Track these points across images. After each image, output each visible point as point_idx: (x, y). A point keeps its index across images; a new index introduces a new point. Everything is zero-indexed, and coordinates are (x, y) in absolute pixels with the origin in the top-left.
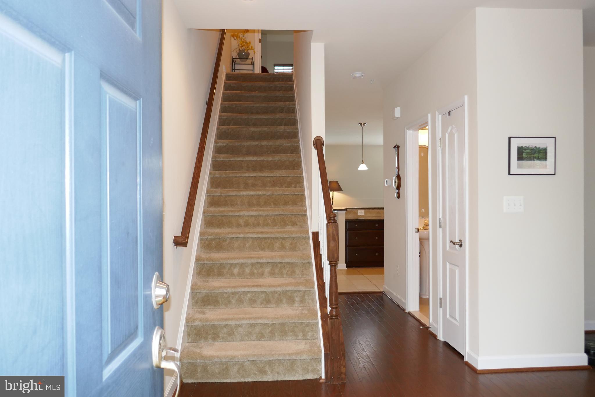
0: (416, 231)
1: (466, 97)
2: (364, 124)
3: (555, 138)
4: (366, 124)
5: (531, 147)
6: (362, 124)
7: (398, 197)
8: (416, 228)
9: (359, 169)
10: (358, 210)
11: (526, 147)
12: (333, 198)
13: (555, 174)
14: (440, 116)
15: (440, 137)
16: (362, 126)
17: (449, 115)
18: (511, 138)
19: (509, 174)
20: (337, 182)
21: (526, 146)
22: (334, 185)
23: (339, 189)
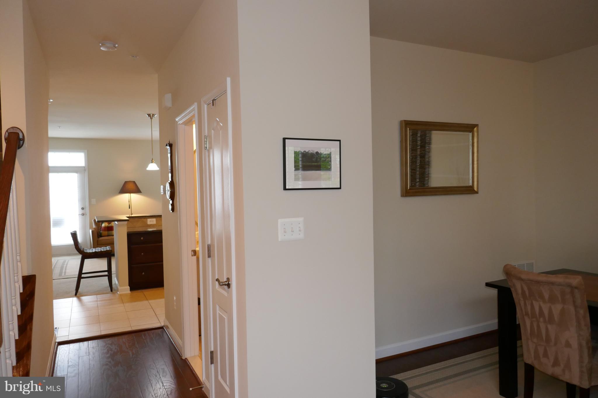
0: (193, 254)
1: (229, 80)
2: (153, 115)
3: (340, 141)
4: (155, 116)
5: (311, 152)
6: (151, 115)
7: (173, 210)
8: (192, 251)
9: (148, 169)
10: (147, 218)
11: (305, 153)
12: (130, 201)
13: (340, 188)
14: (206, 106)
15: (206, 134)
16: (150, 117)
17: (213, 105)
18: (286, 140)
19: (285, 189)
20: (134, 182)
21: (305, 151)
22: (131, 186)
23: (137, 191)
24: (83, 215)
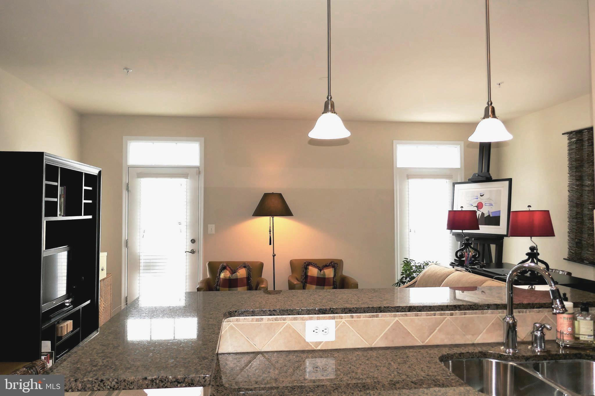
22: (274, 203)
23: (286, 212)
24: (193, 252)
